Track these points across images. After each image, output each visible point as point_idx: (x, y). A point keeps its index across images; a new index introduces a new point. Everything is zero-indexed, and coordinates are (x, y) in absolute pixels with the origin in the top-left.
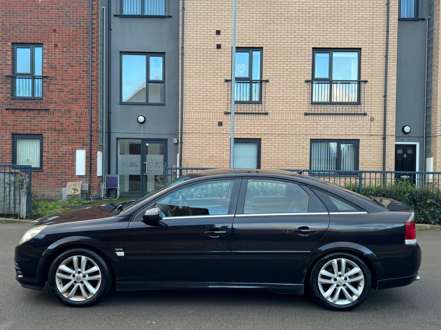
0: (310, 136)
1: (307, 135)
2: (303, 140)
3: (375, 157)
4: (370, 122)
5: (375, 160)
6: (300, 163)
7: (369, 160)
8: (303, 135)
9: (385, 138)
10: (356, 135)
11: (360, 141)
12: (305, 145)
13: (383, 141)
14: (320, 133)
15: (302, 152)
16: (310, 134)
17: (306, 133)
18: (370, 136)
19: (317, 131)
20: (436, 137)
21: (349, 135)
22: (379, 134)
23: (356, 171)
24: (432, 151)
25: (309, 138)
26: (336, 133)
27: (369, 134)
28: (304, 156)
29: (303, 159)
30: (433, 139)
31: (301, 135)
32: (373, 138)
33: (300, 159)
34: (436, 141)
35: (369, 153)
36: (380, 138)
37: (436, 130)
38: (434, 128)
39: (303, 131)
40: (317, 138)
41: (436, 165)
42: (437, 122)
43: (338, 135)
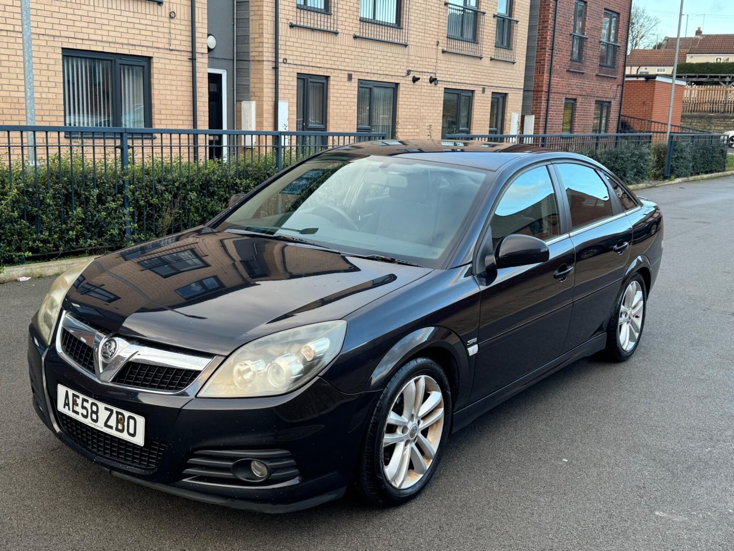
0: (60, 39)
1: (54, 36)
2: (47, 49)
3: (179, 98)
4: (167, 20)
5: (179, 103)
6: (45, 107)
7: (169, 102)
8: (47, 38)
9: (195, 59)
10: (147, 47)
11: (154, 60)
12: (52, 62)
13: (190, 64)
14: (80, 36)
15: (46, 79)
16: (60, 36)
17: (53, 33)
18: (168, 52)
19: (75, 29)
20: (260, 63)
21: (135, 45)
22: (184, 48)
23: (148, 130)
24: (251, 90)
25: (59, 45)
26: (110, 39)
27: (167, 46)
28: (51, 90)
29: (50, 96)
30: (253, 66)
31: (41, 37)
32: (174, 57)
33: (44, 96)
34: (262, 70)
35: (169, 87)
36: (186, 58)
37: (260, 49)
38: (257, 45)
39: (45, 26)
40: (75, 47)
41: (263, 115)
42: (262, 33)
43: (114, 43)
